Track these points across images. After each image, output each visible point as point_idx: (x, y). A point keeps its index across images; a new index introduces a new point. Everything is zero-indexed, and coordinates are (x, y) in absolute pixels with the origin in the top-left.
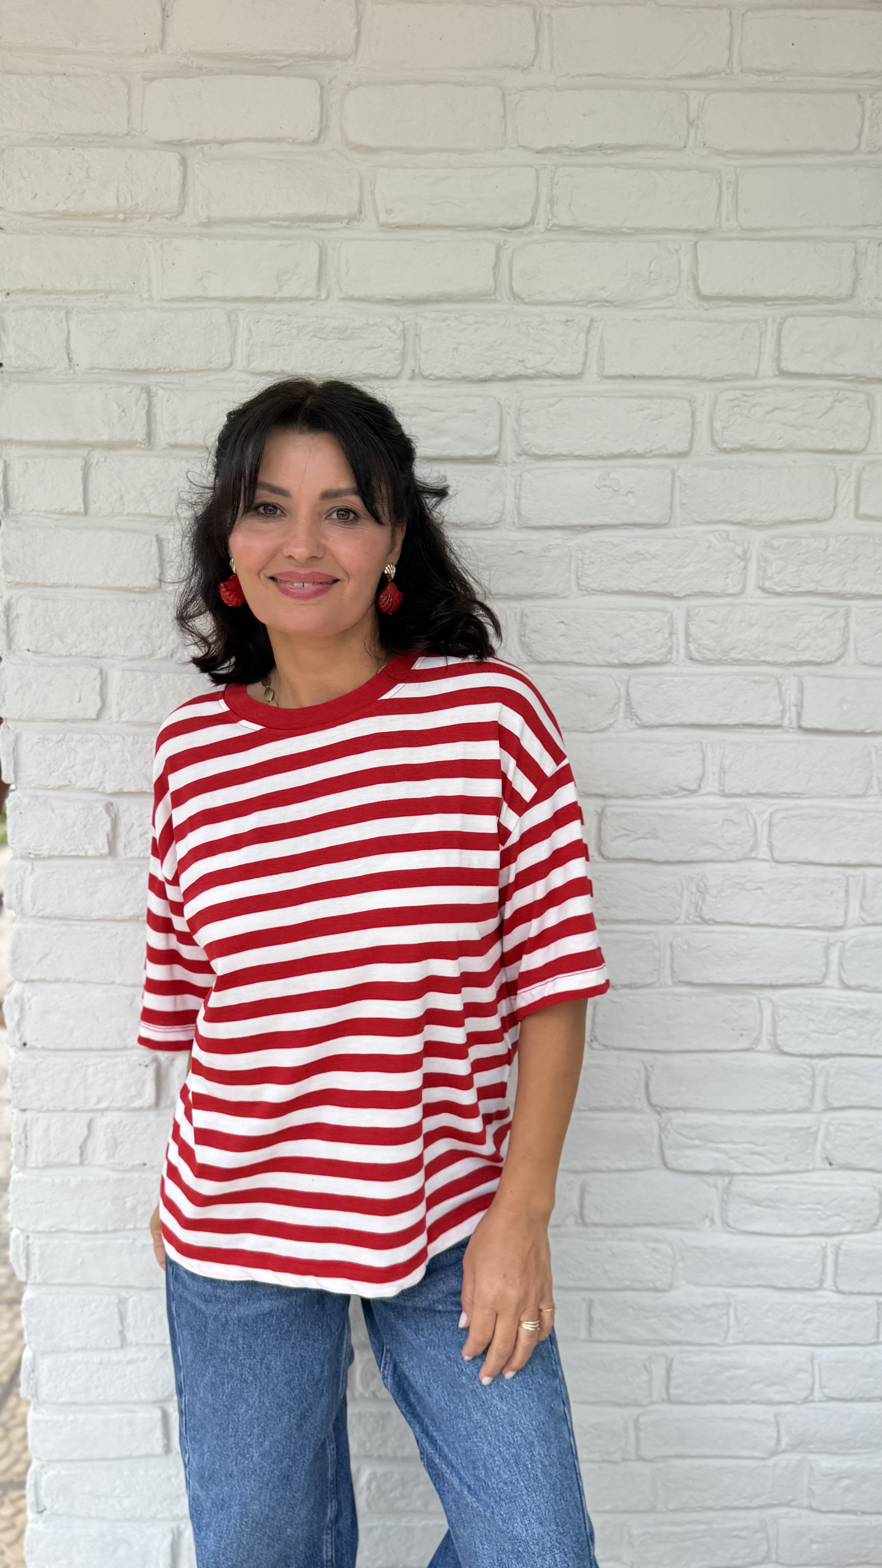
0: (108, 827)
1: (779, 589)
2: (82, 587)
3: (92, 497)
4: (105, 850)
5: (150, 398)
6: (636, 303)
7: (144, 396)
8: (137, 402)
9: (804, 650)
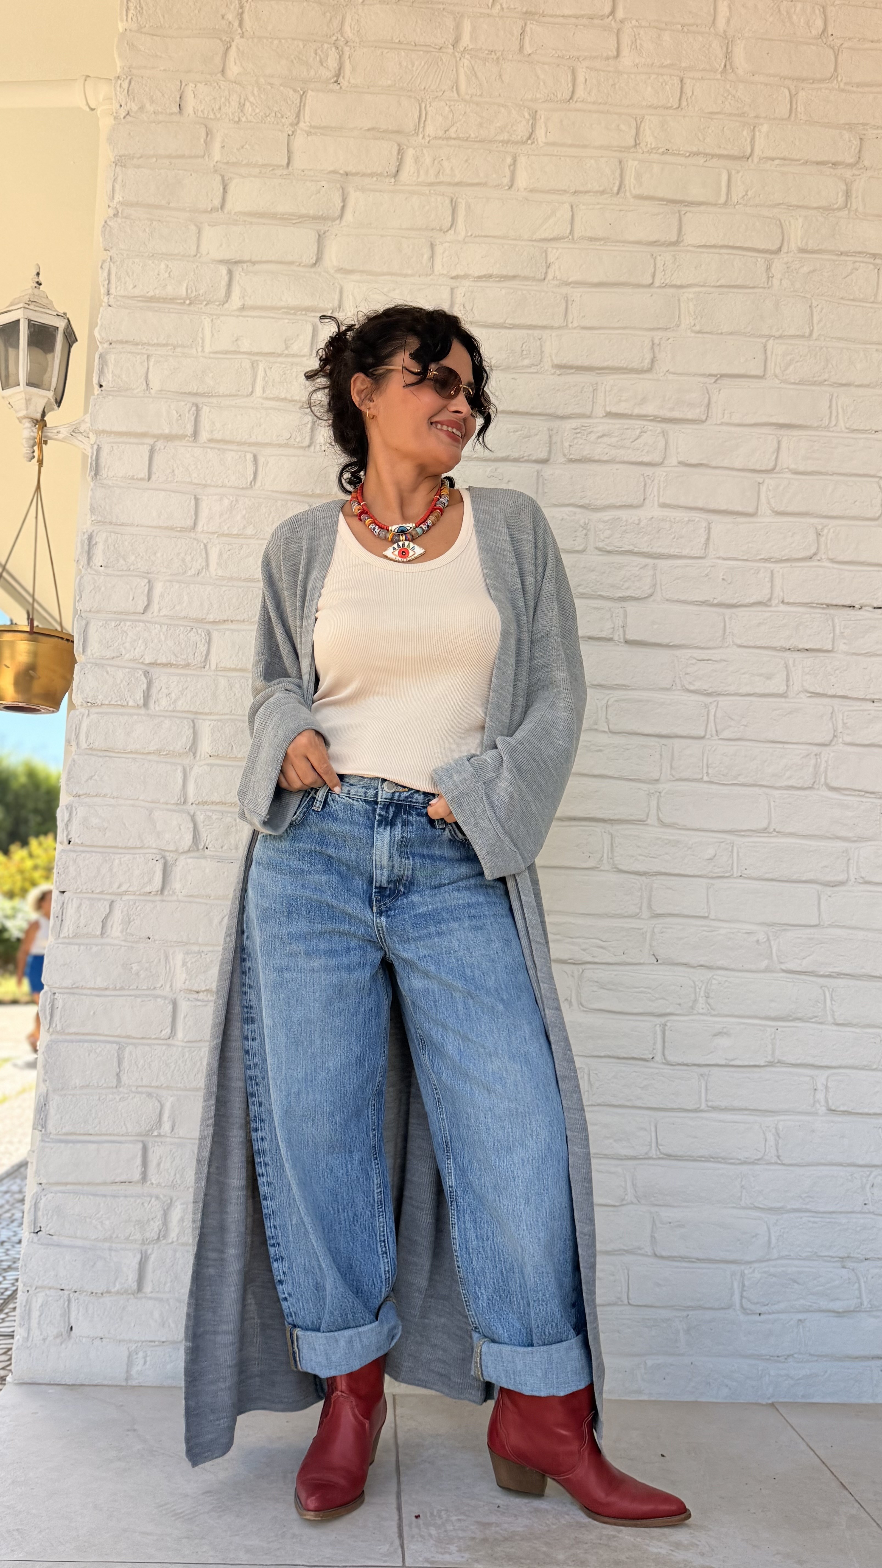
0: (145, 686)
1: (609, 548)
2: (142, 526)
3: (154, 469)
4: (141, 702)
5: (198, 410)
6: (514, 368)
7: (194, 408)
8: (189, 411)
9: (627, 589)
